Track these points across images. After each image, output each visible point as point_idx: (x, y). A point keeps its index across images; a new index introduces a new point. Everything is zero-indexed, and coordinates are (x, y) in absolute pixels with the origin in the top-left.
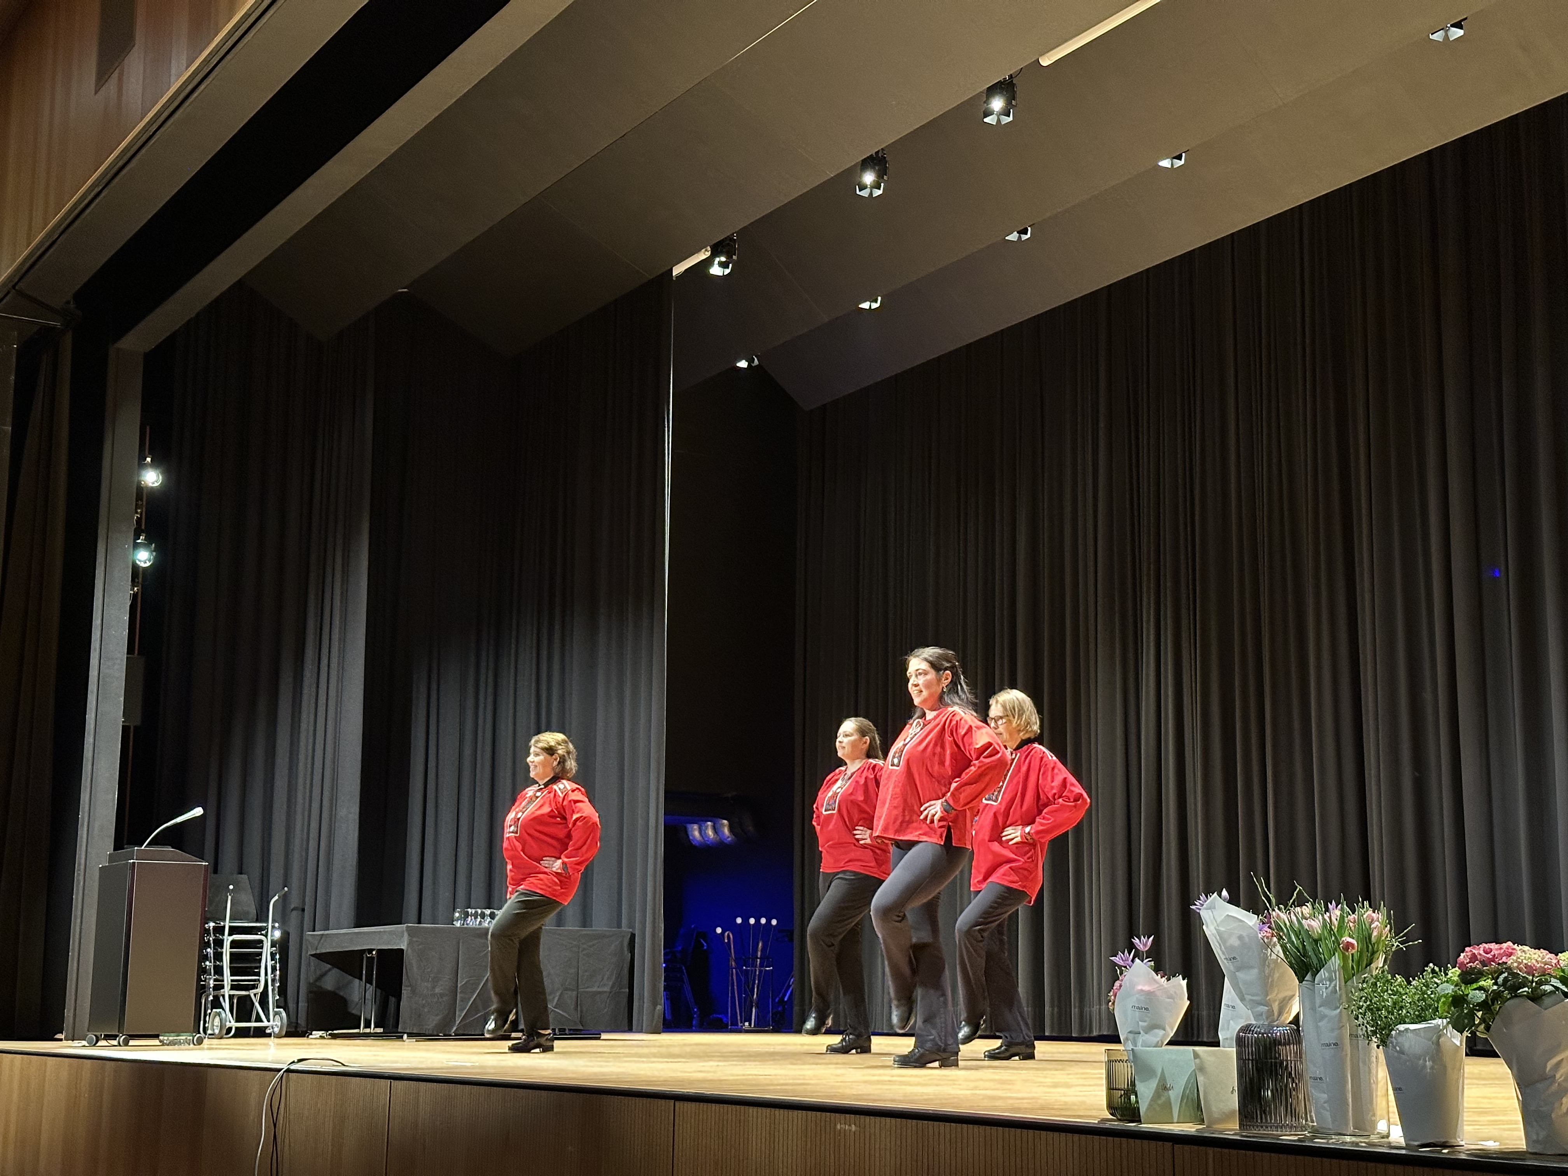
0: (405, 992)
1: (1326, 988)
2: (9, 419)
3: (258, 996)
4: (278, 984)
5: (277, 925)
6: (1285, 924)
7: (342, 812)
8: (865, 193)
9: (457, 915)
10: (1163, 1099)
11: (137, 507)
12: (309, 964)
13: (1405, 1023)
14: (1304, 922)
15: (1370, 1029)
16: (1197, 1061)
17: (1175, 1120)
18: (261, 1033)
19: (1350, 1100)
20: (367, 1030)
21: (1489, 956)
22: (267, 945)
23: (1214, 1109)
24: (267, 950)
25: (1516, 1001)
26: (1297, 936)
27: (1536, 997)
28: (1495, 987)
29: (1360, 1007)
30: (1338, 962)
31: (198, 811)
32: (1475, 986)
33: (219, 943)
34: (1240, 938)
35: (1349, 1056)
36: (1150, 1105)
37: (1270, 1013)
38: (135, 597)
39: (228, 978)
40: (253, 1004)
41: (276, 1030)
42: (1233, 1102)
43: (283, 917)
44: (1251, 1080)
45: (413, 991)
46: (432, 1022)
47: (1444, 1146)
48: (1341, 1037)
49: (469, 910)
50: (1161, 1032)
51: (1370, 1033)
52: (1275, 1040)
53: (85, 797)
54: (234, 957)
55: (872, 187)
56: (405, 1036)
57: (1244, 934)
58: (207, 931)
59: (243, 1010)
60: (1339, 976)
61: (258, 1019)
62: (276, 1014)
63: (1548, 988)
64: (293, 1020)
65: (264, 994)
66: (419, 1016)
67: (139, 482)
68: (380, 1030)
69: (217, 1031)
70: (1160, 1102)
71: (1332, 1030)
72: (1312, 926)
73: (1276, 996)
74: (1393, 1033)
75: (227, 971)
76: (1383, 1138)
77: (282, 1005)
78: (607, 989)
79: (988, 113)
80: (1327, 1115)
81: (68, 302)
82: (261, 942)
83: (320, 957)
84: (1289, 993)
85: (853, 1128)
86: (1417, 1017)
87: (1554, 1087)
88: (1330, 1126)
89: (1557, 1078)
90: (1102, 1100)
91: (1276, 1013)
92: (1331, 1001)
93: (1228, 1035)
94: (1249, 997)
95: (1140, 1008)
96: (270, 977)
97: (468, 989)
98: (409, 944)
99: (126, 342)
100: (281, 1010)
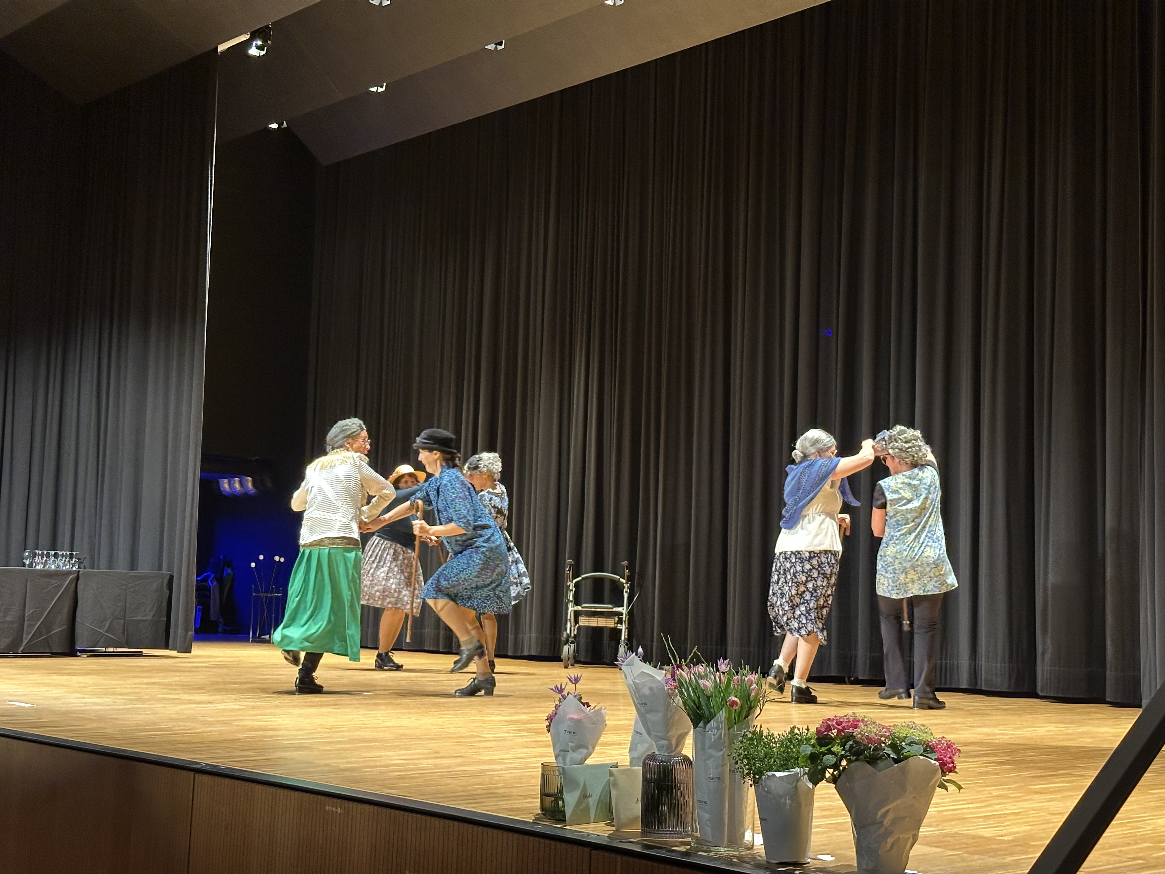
1: (714, 735)
6: (686, 682)
8: (376, 2)
9: (27, 554)
10: (584, 805)
13: (771, 770)
15: (746, 771)
16: (612, 778)
17: (592, 821)
19: (726, 821)
21: (840, 727)
23: (622, 816)
25: (858, 764)
26: (694, 691)
27: (873, 760)
28: (843, 752)
30: (724, 714)
34: (651, 689)
35: (727, 788)
36: (574, 811)
37: (669, 746)
42: (638, 809)
44: (653, 795)
46: (4, 643)
47: (797, 864)
48: (722, 773)
49: (37, 551)
50: (585, 751)
52: (672, 767)
57: (654, 686)
60: (724, 726)
70: (581, 807)
71: (717, 768)
72: (706, 686)
73: (674, 733)
74: (763, 777)
76: (748, 849)
78: (149, 618)
80: (708, 830)
84: (686, 731)
86: (781, 766)
87: (882, 830)
88: (710, 839)
89: (885, 823)
90: (537, 803)
91: (674, 746)
92: (717, 745)
93: (636, 755)
94: (654, 733)
95: (569, 732)
97: (34, 617)
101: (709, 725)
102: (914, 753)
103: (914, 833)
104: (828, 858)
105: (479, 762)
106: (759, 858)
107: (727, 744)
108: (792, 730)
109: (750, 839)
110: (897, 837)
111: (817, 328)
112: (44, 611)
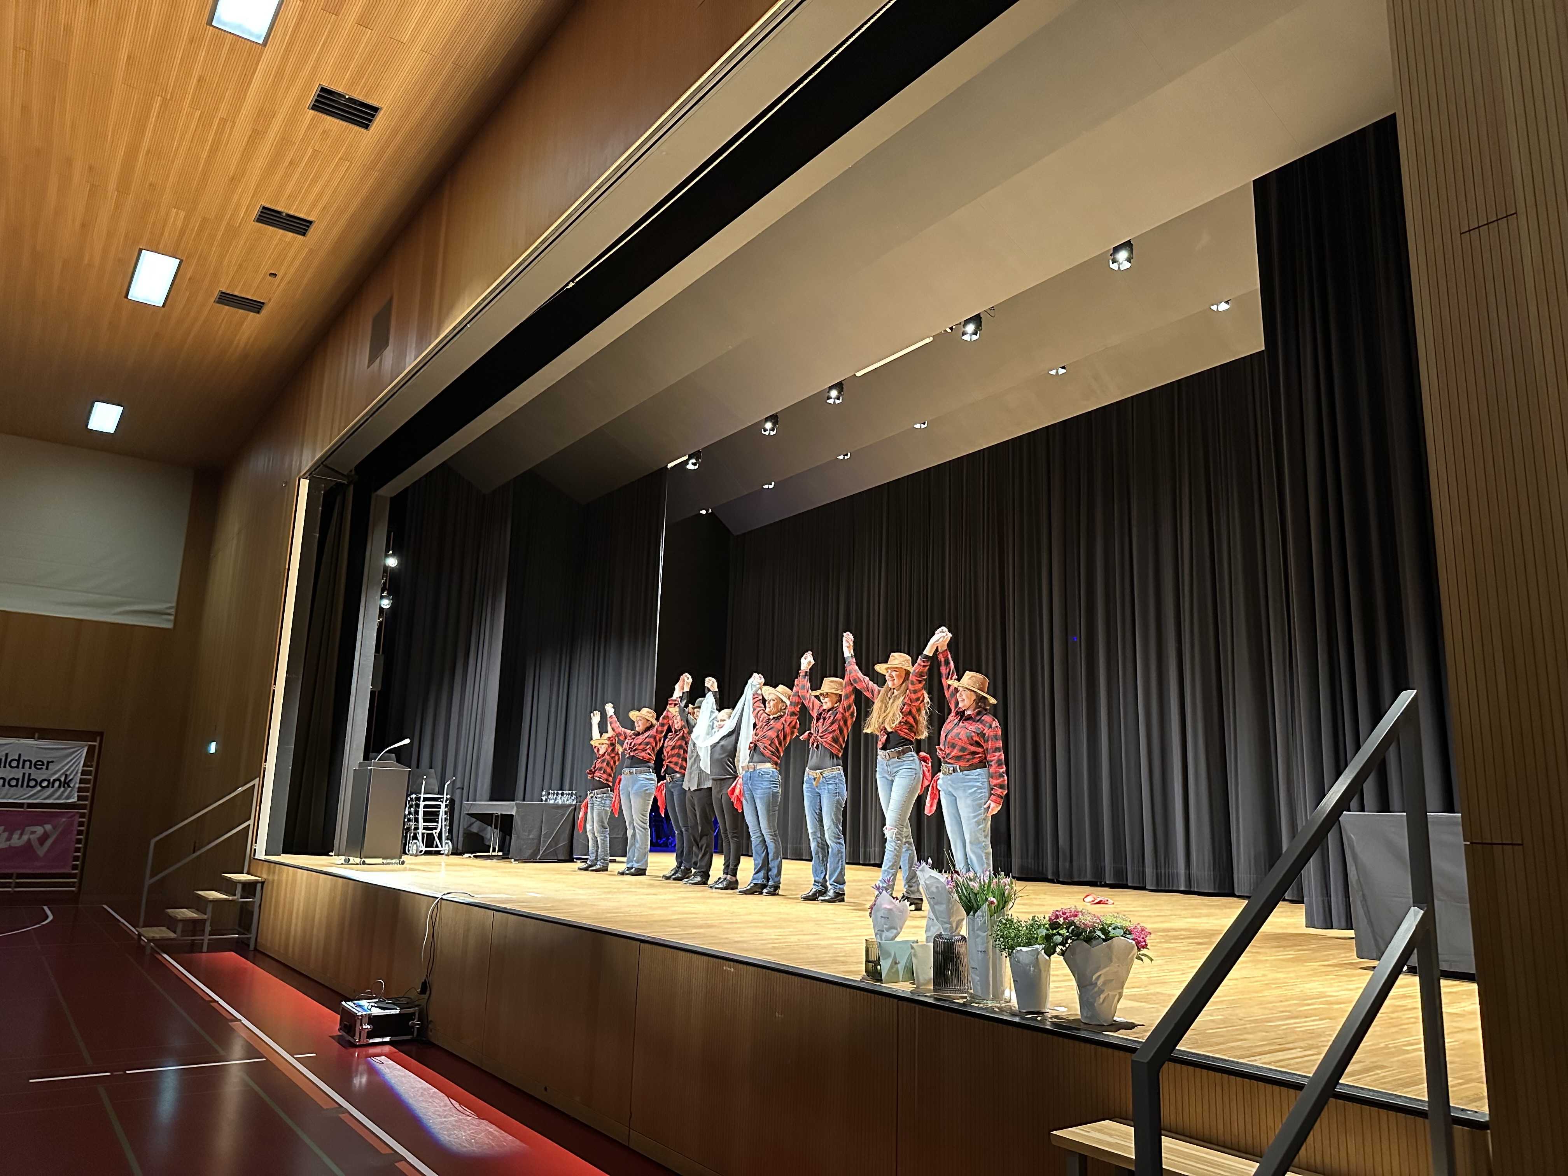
0: (513, 836)
1: (981, 921)
2: (318, 530)
3: (437, 834)
4: (448, 827)
5: (449, 796)
6: (961, 884)
7: (485, 738)
8: (767, 433)
9: (544, 793)
10: (895, 969)
11: (383, 577)
12: (464, 818)
13: (1020, 946)
14: (970, 883)
16: (913, 951)
17: (901, 980)
18: (438, 853)
19: (991, 982)
20: (494, 854)
22: (443, 806)
23: (921, 978)
24: (443, 809)
26: (966, 890)
27: (1089, 940)
28: (1067, 934)
30: (987, 907)
31: (407, 741)
33: (418, 806)
34: (937, 888)
35: (990, 958)
36: (888, 974)
37: (952, 927)
38: (380, 624)
39: (421, 824)
40: (434, 838)
41: (446, 852)
42: (931, 974)
43: (452, 791)
44: (941, 963)
45: (518, 837)
46: (528, 853)
47: (1039, 1013)
48: (987, 947)
50: (895, 931)
52: (953, 944)
53: (349, 728)
54: (425, 813)
55: (770, 430)
56: (513, 860)
58: (412, 799)
59: (429, 841)
60: (988, 914)
61: (437, 846)
62: (446, 843)
64: (455, 846)
66: (521, 850)
67: (385, 565)
68: (501, 854)
69: (415, 852)
70: (893, 971)
71: (983, 944)
72: (973, 886)
73: (954, 920)
74: (1014, 951)
75: (421, 821)
76: (1007, 1002)
77: (450, 838)
79: (829, 398)
80: (979, 988)
81: (351, 471)
82: (440, 805)
83: (472, 815)
84: (961, 918)
85: (732, 970)
86: (1027, 943)
87: (1096, 989)
89: (1098, 983)
90: (863, 967)
91: (954, 928)
92: (983, 928)
93: (929, 934)
94: (940, 919)
95: (884, 918)
96: (444, 823)
97: (547, 836)
98: (517, 812)
99: (381, 492)
100: (449, 841)
101: (977, 914)
102: (1117, 935)
103: (1120, 991)
104: (1062, 1009)
105: (829, 939)
106: (1013, 1008)
107: (989, 927)
108: (1034, 917)
109: (1009, 996)
110: (1106, 994)
111: (1067, 635)
112: (554, 831)
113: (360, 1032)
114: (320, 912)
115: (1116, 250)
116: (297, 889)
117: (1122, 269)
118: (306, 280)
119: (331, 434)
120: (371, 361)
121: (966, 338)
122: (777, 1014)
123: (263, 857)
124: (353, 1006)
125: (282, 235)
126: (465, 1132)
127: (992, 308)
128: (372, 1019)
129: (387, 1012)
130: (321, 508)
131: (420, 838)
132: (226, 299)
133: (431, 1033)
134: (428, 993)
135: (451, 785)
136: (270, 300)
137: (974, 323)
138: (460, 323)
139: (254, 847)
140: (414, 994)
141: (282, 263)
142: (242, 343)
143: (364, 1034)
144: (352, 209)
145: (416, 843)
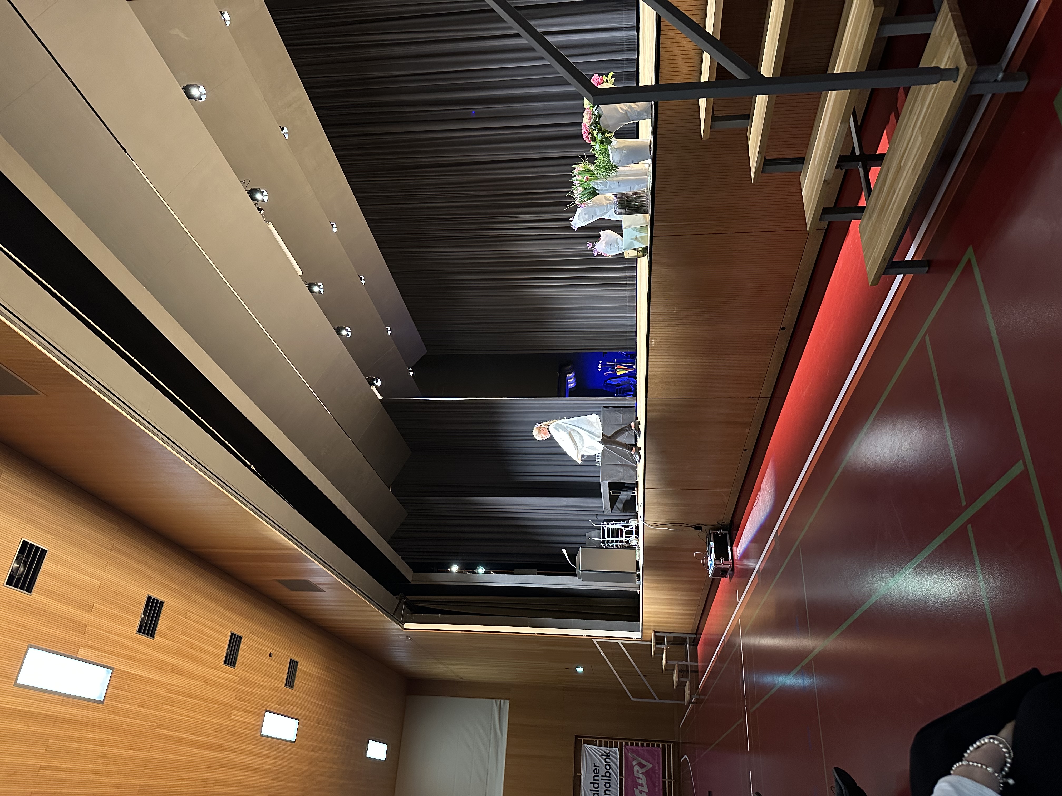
0: (623, 482)
1: (601, 186)
2: (436, 615)
3: (625, 528)
4: (621, 522)
5: (602, 523)
6: (580, 199)
7: (565, 504)
8: (350, 334)
9: (598, 465)
11: (464, 573)
12: (614, 512)
13: (610, 161)
15: (613, 171)
16: (627, 228)
17: (646, 235)
18: (637, 527)
19: (637, 178)
21: (586, 132)
22: (608, 526)
23: (643, 222)
25: (600, 123)
26: (584, 195)
27: (600, 116)
28: (596, 130)
29: (606, 175)
30: (592, 182)
31: (564, 550)
32: (596, 136)
33: (608, 542)
35: (622, 178)
36: (642, 243)
37: (610, 203)
38: (495, 573)
39: (619, 539)
41: (636, 522)
42: (640, 216)
43: (599, 521)
44: (633, 210)
45: (623, 479)
46: (632, 472)
47: (650, 146)
48: (616, 181)
49: (596, 461)
50: (619, 240)
51: (614, 171)
52: (619, 202)
54: (612, 537)
55: (347, 331)
57: (584, 213)
58: (604, 545)
59: (630, 533)
60: (596, 181)
61: (633, 528)
62: (631, 522)
63: (597, 111)
65: (624, 526)
66: (630, 476)
67: (456, 572)
68: (636, 489)
69: (637, 541)
70: (641, 240)
71: (615, 183)
72: (580, 190)
73: (605, 202)
74: (614, 164)
75: (617, 539)
77: (627, 521)
78: (621, 415)
79: (319, 292)
80: (642, 185)
81: (397, 598)
82: (607, 528)
83: (612, 509)
84: (603, 197)
85: (653, 340)
86: (607, 156)
87: (629, 110)
88: (646, 184)
89: (625, 109)
91: (610, 202)
92: (605, 184)
94: (605, 211)
95: (611, 247)
96: (619, 525)
97: (621, 461)
98: (607, 480)
99: (410, 579)
100: (630, 521)
101: (597, 188)
106: (650, 163)
107: (603, 180)
109: (647, 166)
111: (471, 119)
112: (618, 457)
113: (725, 565)
114: (664, 595)
115: (190, 97)
116: (655, 610)
117: (205, 92)
118: (272, 634)
119: (372, 611)
120: (320, 590)
121: (266, 199)
122: (675, 311)
123: (641, 633)
124: (710, 570)
125: (242, 650)
126: (766, 497)
127: (243, 182)
128: (717, 558)
129: (713, 549)
130: (423, 614)
131: (628, 539)
132: (290, 683)
133: (725, 523)
134: (701, 526)
135: (595, 522)
136: (288, 656)
137: (255, 195)
138: (285, 536)
139: (635, 639)
140: (703, 534)
141: (261, 650)
142: (319, 671)
143: (726, 562)
144: (221, 609)
145: (631, 541)
